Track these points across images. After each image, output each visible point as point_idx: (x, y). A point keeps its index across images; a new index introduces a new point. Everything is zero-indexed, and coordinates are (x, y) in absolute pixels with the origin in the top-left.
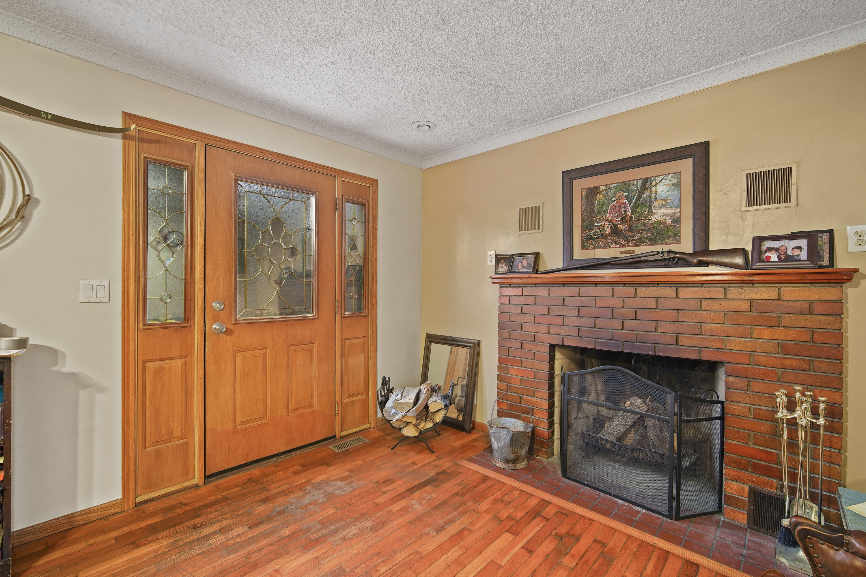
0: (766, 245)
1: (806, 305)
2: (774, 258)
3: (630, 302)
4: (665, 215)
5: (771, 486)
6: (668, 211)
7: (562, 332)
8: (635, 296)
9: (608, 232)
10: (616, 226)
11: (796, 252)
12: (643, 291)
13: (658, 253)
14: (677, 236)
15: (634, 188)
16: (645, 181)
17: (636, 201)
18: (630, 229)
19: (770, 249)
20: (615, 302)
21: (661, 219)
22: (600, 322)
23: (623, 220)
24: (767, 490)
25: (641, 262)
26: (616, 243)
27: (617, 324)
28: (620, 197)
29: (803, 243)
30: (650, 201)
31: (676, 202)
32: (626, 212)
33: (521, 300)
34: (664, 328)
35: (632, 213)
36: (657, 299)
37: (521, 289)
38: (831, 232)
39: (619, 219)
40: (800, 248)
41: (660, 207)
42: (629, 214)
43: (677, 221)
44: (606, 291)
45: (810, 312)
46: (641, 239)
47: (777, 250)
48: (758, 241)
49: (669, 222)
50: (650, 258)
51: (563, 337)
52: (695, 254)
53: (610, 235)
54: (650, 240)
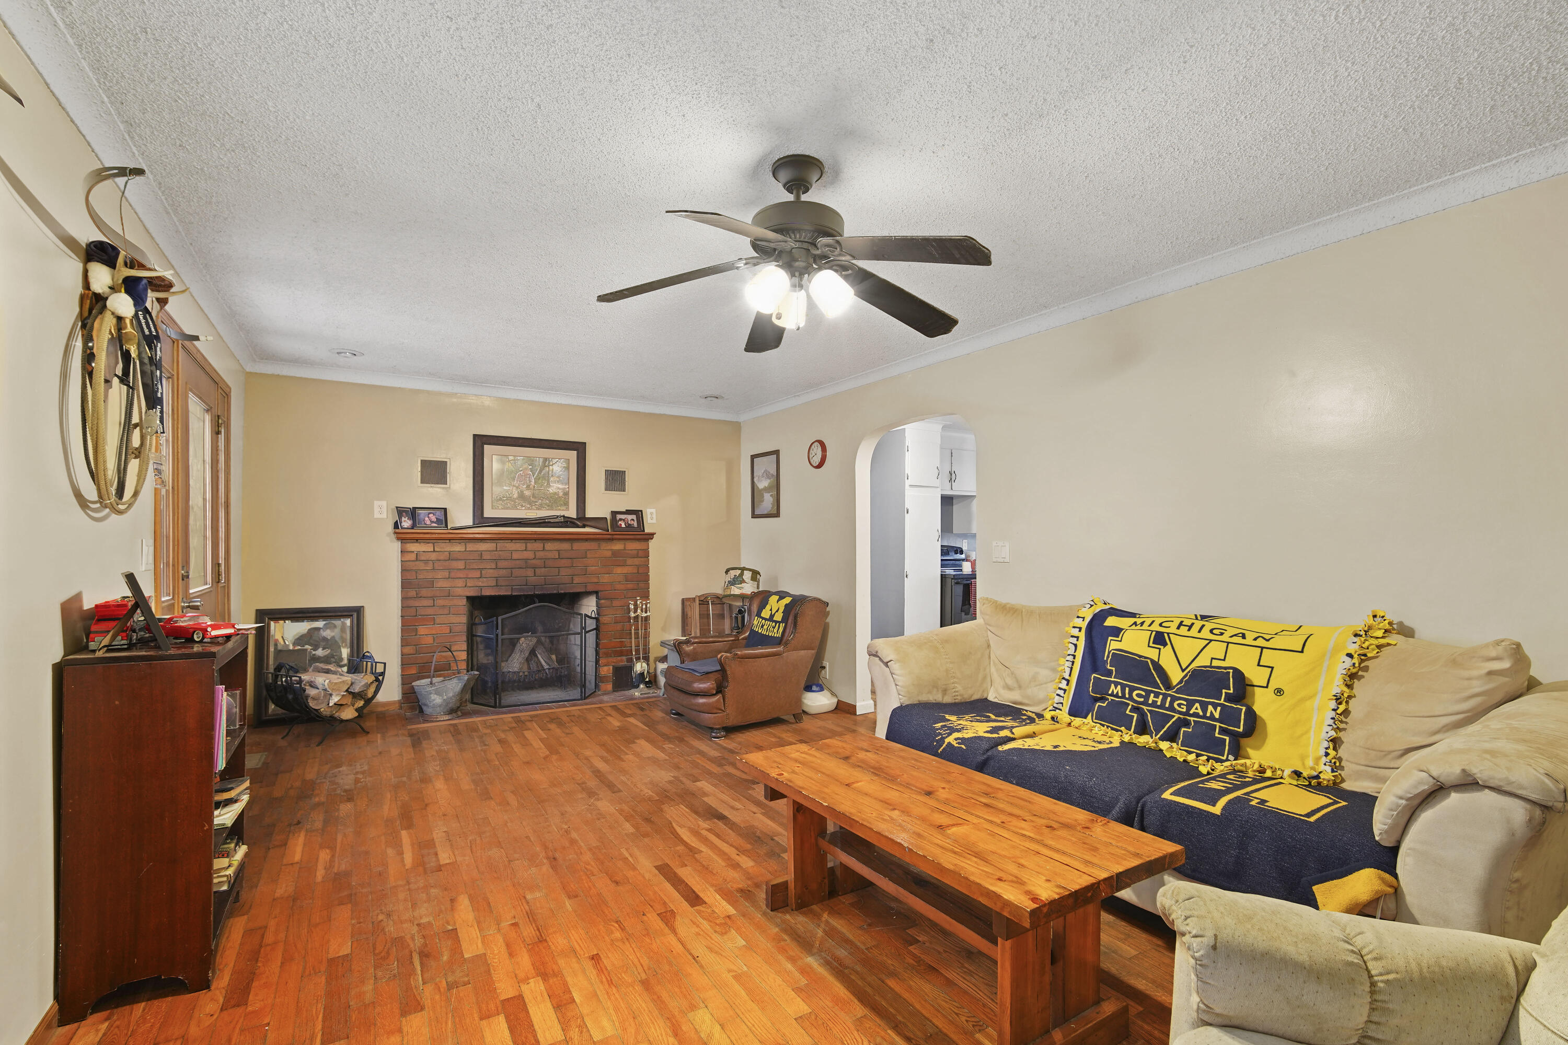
0: (619, 517)
1: (636, 552)
2: (623, 526)
3: (540, 554)
4: (559, 488)
5: (622, 661)
6: (561, 486)
7: (480, 584)
8: (544, 549)
9: (516, 496)
10: (522, 492)
11: (632, 522)
12: (549, 546)
13: (558, 516)
14: (566, 504)
15: (537, 464)
16: (545, 460)
17: (538, 474)
18: (534, 496)
19: (621, 520)
20: (530, 555)
21: (556, 491)
22: (517, 572)
23: (528, 487)
24: (621, 664)
25: (545, 522)
26: (522, 506)
27: (530, 572)
28: (526, 469)
29: (634, 517)
30: (548, 477)
31: (566, 480)
32: (530, 481)
33: (433, 556)
34: (564, 572)
35: (535, 483)
36: (559, 551)
37: (431, 545)
38: (641, 511)
39: (525, 486)
40: (633, 520)
41: (555, 482)
42: (533, 483)
43: (566, 494)
44: (519, 546)
45: (637, 557)
46: (541, 505)
47: (624, 520)
48: (614, 514)
49: (561, 494)
50: (552, 521)
51: (481, 588)
52: (578, 519)
53: (517, 499)
54: (548, 506)
